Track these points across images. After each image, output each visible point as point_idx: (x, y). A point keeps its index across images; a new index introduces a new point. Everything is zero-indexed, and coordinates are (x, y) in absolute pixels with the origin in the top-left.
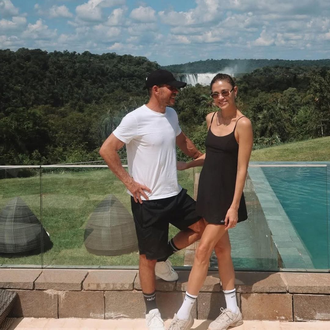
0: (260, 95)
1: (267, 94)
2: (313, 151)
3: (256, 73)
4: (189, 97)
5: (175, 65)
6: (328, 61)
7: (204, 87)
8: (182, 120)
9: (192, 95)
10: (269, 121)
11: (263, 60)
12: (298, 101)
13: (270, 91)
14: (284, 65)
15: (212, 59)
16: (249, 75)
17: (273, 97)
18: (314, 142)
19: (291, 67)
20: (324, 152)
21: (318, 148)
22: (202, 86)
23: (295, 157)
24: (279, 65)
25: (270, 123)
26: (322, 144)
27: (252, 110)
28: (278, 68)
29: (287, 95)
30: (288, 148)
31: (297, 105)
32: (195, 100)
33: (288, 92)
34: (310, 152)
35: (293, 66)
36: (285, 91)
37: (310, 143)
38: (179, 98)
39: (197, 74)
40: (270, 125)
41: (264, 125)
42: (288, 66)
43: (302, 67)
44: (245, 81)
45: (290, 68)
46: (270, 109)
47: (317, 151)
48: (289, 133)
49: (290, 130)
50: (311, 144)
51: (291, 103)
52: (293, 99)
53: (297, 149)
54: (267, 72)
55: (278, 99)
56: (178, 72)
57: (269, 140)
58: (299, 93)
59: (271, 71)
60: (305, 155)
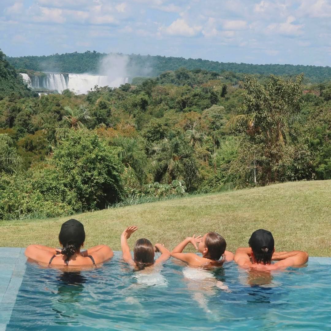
0: (166, 114)
1: (177, 113)
2: (227, 213)
3: (164, 79)
4: (49, 111)
5: (33, 57)
6: (278, 67)
7: (76, 96)
8: (26, 148)
9: (54, 108)
10: (171, 156)
11: (177, 58)
12: (225, 127)
13: (184, 110)
14: (210, 69)
15: (94, 51)
16: (152, 81)
17: (186, 119)
18: (233, 197)
19: (220, 74)
20: (247, 216)
21: (237, 207)
22: (74, 94)
23: (195, 223)
24: (202, 69)
25: (172, 160)
26: (246, 200)
27: (145, 136)
28: (200, 74)
29: (210, 117)
30: (186, 205)
31: (223, 134)
32: (58, 116)
33: (211, 112)
34: (223, 214)
35: (223, 71)
36: (207, 110)
37: (226, 198)
38: (34, 111)
39: (68, 75)
40: (172, 164)
41: (162, 163)
42: (214, 72)
43: (237, 74)
44: (144, 90)
45: (218, 75)
46: (174, 137)
47: (235, 214)
48: (203, 178)
49: (206, 173)
50: (226, 200)
51: (214, 130)
52: (218, 124)
53: (200, 207)
54: (181, 79)
55: (194, 121)
56: (36, 70)
57: (165, 188)
58: (229, 115)
59: (189, 78)
60: (212, 219)
